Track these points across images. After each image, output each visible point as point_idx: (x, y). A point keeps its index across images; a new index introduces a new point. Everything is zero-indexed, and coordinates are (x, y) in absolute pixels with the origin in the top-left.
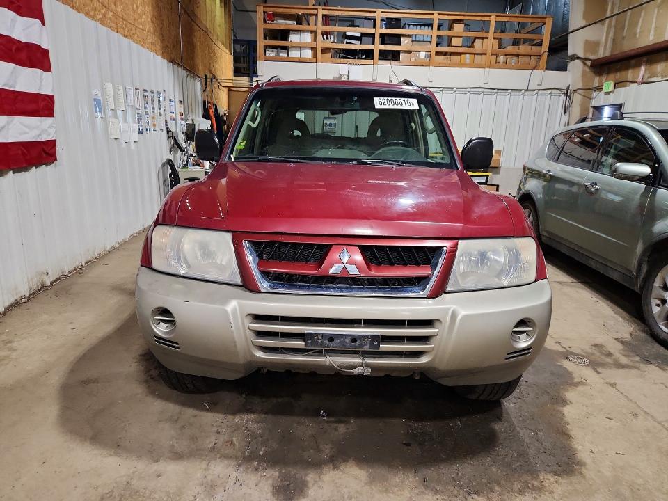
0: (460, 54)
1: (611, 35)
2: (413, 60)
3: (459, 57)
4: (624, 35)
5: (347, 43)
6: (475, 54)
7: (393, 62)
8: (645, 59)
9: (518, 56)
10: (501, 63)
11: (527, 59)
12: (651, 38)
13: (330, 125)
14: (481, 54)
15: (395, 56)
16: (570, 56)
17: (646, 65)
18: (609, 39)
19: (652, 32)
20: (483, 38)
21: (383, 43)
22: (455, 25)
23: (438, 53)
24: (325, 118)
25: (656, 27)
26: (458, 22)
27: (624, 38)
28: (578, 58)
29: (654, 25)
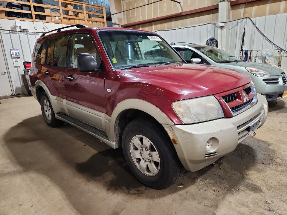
0: (74, 19)
1: (125, 16)
2: (53, 20)
3: (73, 20)
4: (131, 16)
5: (13, 8)
6: (80, 20)
7: (44, 21)
8: (140, 26)
9: (96, 22)
10: (91, 24)
11: (99, 23)
12: (141, 18)
13: (16, 54)
14: (83, 20)
15: (43, 18)
16: (114, 23)
17: (142, 28)
18: (125, 18)
19: (141, 16)
20: (82, 13)
21: (35, 10)
22: (69, 6)
23: (64, 18)
24: (11, 50)
25: (142, 15)
26: (70, 4)
27: (131, 18)
28: (117, 24)
29: (141, 14)
